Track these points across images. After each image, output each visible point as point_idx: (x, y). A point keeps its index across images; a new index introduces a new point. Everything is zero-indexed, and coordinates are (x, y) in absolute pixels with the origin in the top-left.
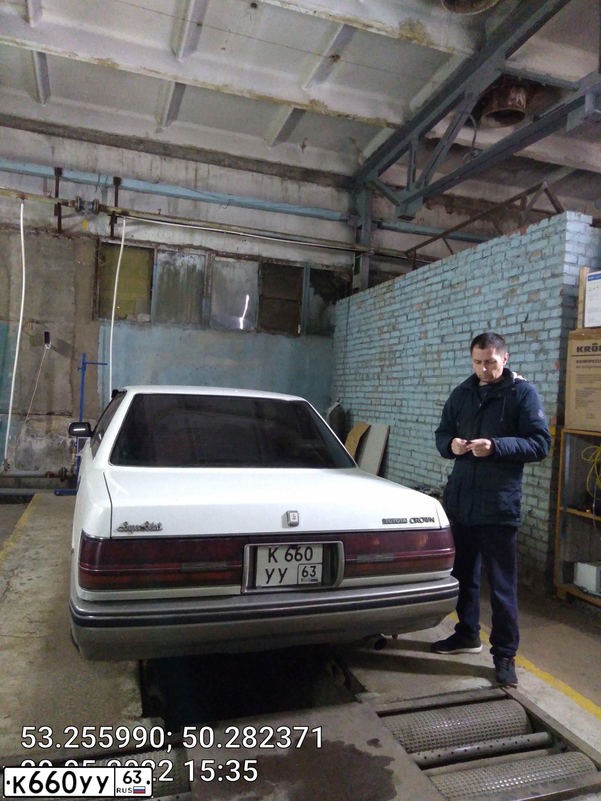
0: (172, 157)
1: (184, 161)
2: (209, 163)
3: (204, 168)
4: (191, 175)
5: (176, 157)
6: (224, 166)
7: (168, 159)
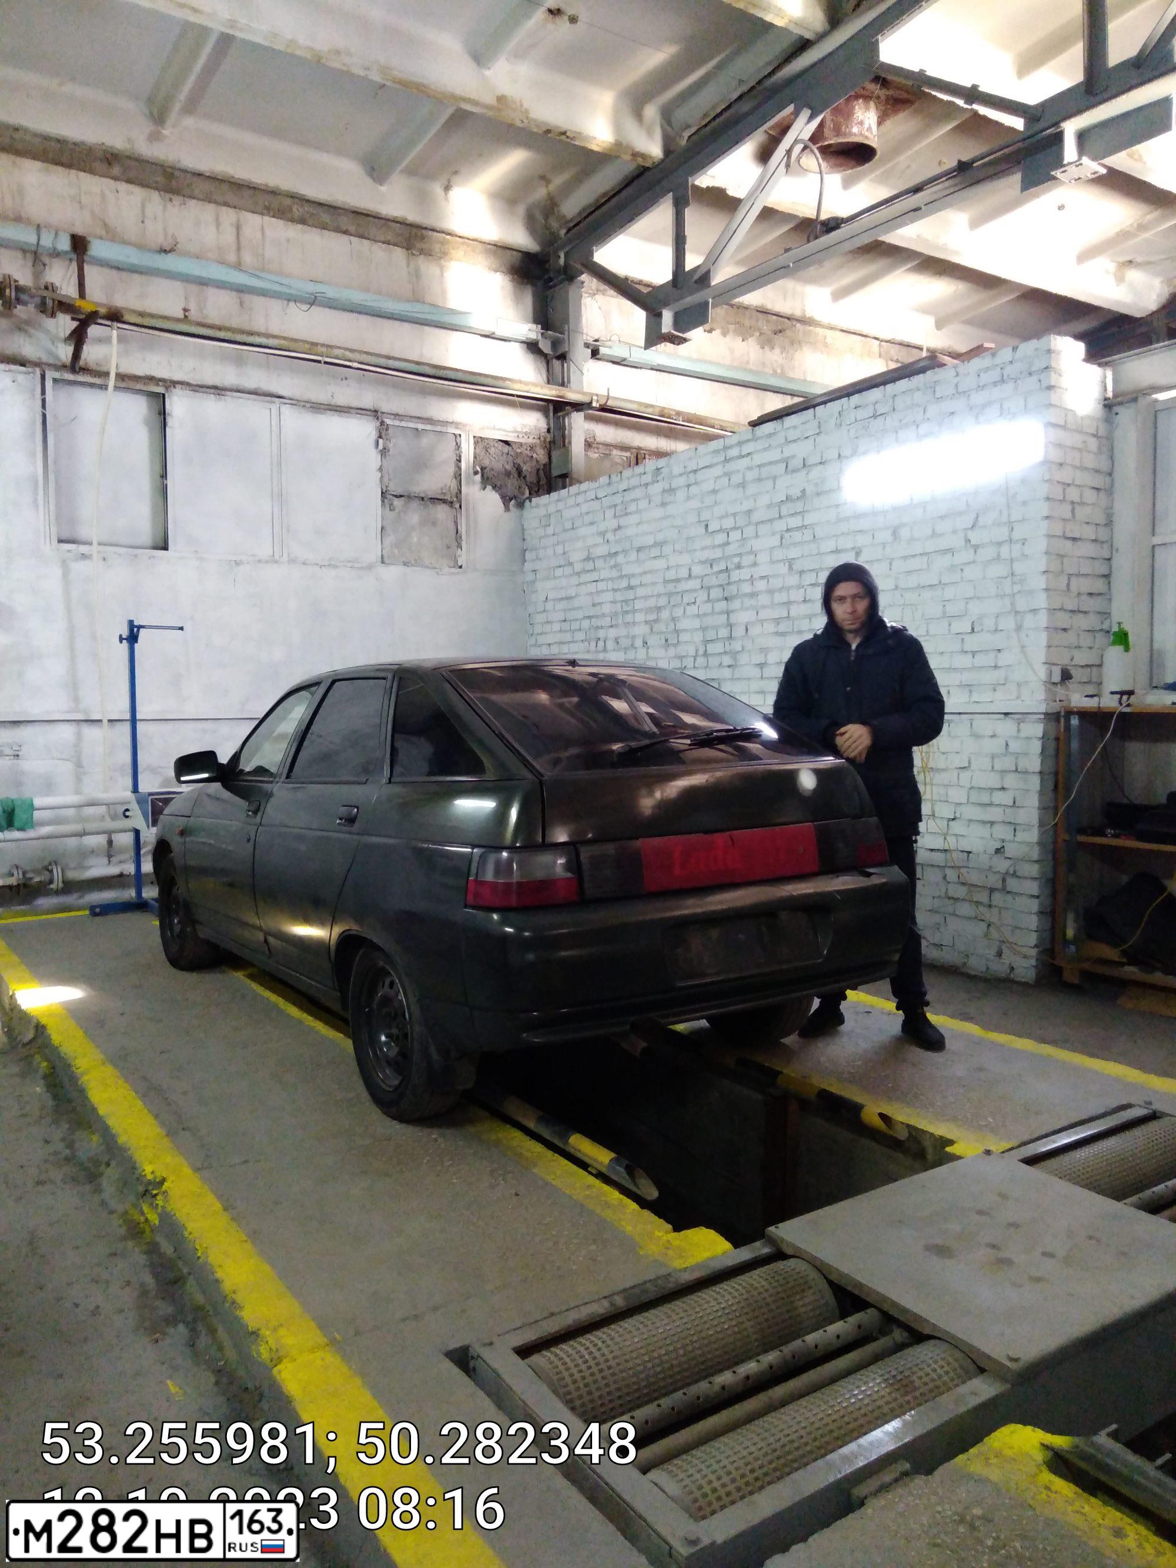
0: (184, 196)
1: (211, 208)
2: (262, 214)
3: (253, 222)
4: (228, 236)
5: (192, 197)
6: (292, 220)
7: (177, 200)
